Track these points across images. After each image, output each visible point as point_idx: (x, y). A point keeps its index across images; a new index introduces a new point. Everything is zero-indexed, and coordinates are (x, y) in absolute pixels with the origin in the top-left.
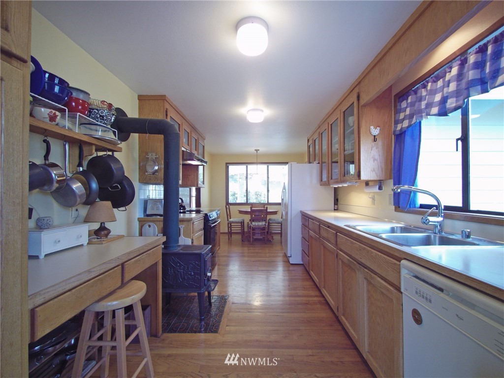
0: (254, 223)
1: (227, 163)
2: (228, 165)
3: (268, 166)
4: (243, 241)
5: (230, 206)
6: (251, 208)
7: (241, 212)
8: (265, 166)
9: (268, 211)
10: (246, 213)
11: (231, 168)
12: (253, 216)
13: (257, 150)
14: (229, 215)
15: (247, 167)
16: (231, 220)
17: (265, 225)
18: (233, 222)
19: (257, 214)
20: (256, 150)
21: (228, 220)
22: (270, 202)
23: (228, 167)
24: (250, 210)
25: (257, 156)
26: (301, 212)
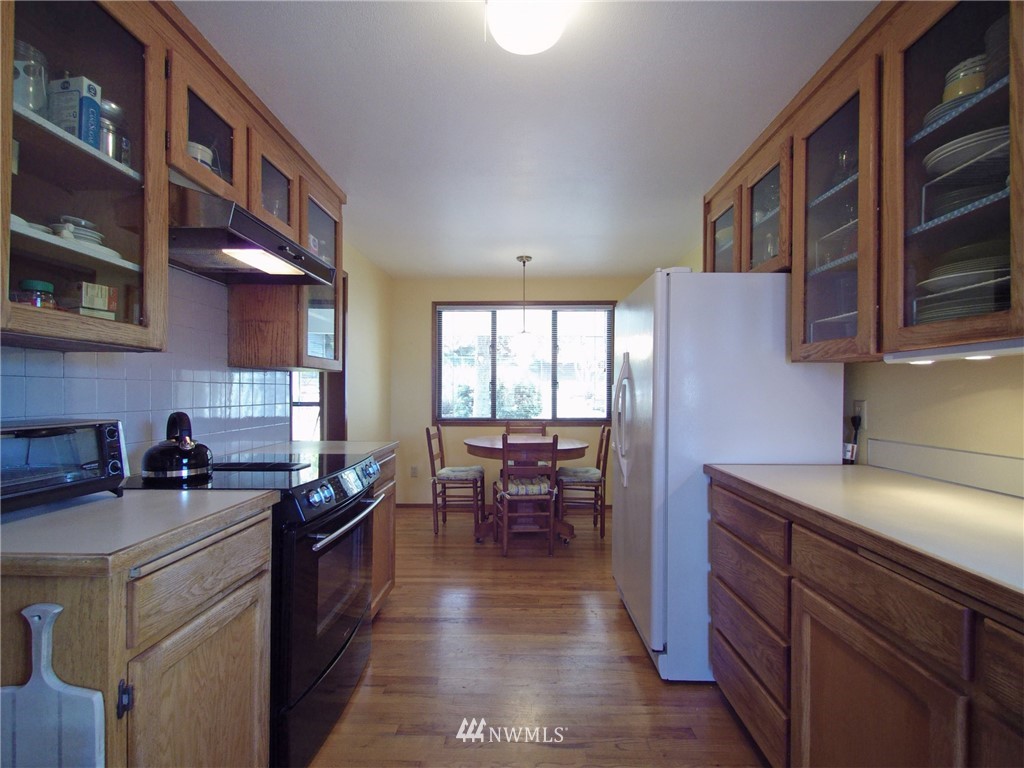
0: (512, 488)
1: (435, 304)
2: (439, 308)
3: (555, 314)
4: (478, 540)
5: (443, 429)
6: (505, 439)
7: (474, 450)
8: (547, 313)
9: (559, 448)
10: (490, 452)
11: (449, 317)
12: (511, 463)
13: (524, 259)
14: (437, 457)
15: (494, 314)
16: (443, 472)
17: (550, 493)
18: (449, 480)
19: (523, 457)
20: (520, 258)
21: (434, 474)
22: (560, 415)
23: (440, 313)
24: (499, 445)
25: (524, 280)
26: (707, 469)
